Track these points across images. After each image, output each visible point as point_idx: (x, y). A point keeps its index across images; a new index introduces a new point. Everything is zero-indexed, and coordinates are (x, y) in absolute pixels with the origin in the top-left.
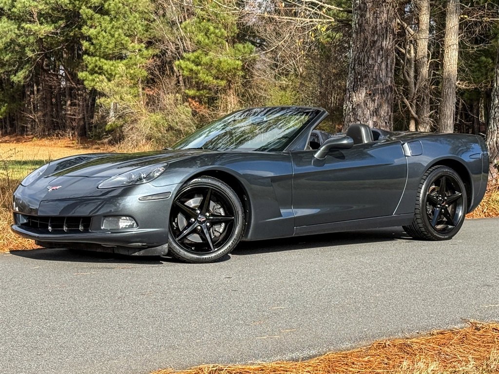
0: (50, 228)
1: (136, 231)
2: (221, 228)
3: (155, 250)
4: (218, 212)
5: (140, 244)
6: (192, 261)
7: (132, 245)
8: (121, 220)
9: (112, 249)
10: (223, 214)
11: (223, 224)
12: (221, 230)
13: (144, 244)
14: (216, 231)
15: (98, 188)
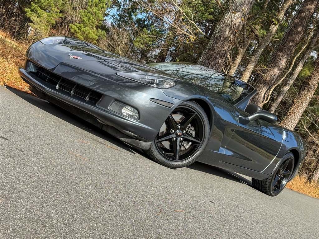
0: (58, 86)
1: (137, 123)
2: (188, 146)
3: (140, 143)
4: (191, 133)
5: (133, 134)
6: (160, 162)
7: (126, 132)
8: (124, 108)
9: (102, 125)
10: (194, 136)
11: (191, 143)
12: (187, 147)
13: (136, 135)
14: (183, 145)
15: (116, 74)
